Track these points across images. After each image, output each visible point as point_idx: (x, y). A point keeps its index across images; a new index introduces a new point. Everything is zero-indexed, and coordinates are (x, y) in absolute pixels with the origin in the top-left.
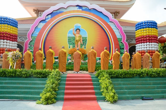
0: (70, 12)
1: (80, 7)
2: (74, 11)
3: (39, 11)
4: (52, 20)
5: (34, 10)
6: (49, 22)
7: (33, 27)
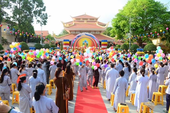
0: (83, 36)
1: (86, 34)
2: (84, 36)
3: (71, 31)
4: (78, 38)
5: (69, 31)
6: (77, 39)
7: (73, 40)
